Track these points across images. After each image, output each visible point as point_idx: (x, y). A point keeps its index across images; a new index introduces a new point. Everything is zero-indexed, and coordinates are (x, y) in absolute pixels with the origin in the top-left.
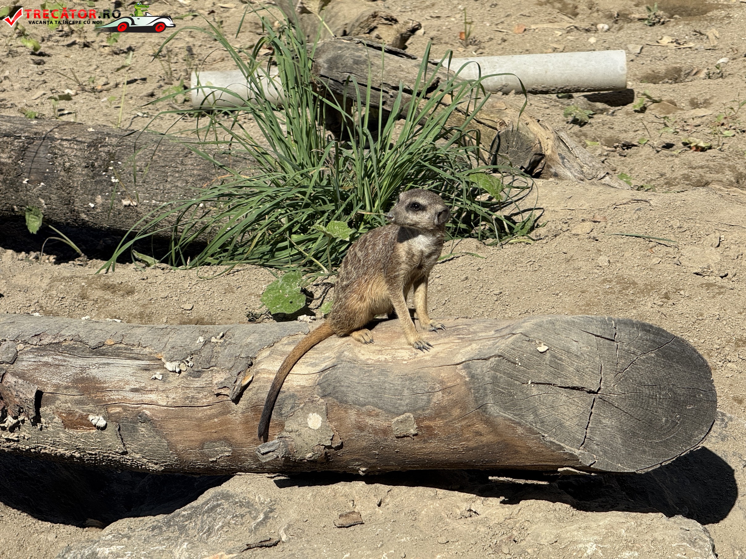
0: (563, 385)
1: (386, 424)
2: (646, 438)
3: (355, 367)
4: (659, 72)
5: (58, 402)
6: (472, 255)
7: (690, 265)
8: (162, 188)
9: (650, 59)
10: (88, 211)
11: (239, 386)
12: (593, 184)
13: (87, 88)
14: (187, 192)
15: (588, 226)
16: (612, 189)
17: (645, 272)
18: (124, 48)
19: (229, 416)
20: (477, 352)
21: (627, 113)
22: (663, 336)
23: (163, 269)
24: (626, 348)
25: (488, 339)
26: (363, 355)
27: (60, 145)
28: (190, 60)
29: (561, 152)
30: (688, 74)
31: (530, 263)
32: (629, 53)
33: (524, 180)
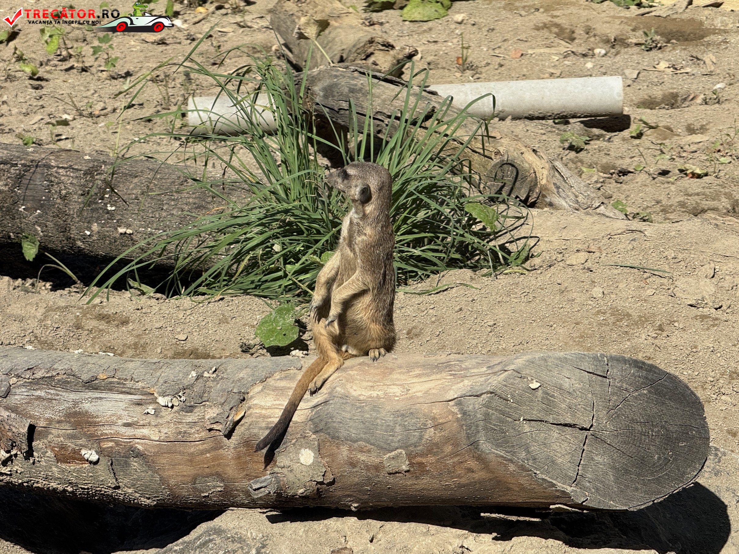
0: (555, 422)
1: (377, 461)
2: (638, 475)
3: (347, 403)
4: (655, 98)
5: (51, 436)
6: (467, 286)
7: (684, 297)
8: (157, 216)
9: (647, 84)
10: (84, 239)
11: (231, 421)
12: (588, 214)
13: (84, 113)
14: (183, 220)
15: (583, 256)
16: (607, 219)
17: (639, 304)
18: (122, 73)
19: (221, 451)
20: (469, 388)
21: (624, 139)
22: (655, 373)
23: (158, 299)
24: (618, 385)
25: (481, 375)
26: (355, 390)
27: (56, 172)
28: (188, 85)
29: (556, 182)
30: (685, 99)
31: (525, 294)
32: (625, 78)
33: (519, 210)
